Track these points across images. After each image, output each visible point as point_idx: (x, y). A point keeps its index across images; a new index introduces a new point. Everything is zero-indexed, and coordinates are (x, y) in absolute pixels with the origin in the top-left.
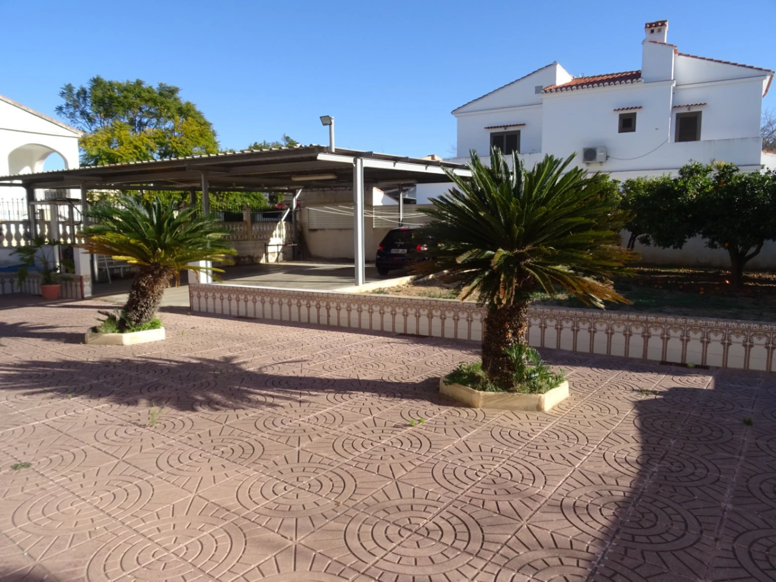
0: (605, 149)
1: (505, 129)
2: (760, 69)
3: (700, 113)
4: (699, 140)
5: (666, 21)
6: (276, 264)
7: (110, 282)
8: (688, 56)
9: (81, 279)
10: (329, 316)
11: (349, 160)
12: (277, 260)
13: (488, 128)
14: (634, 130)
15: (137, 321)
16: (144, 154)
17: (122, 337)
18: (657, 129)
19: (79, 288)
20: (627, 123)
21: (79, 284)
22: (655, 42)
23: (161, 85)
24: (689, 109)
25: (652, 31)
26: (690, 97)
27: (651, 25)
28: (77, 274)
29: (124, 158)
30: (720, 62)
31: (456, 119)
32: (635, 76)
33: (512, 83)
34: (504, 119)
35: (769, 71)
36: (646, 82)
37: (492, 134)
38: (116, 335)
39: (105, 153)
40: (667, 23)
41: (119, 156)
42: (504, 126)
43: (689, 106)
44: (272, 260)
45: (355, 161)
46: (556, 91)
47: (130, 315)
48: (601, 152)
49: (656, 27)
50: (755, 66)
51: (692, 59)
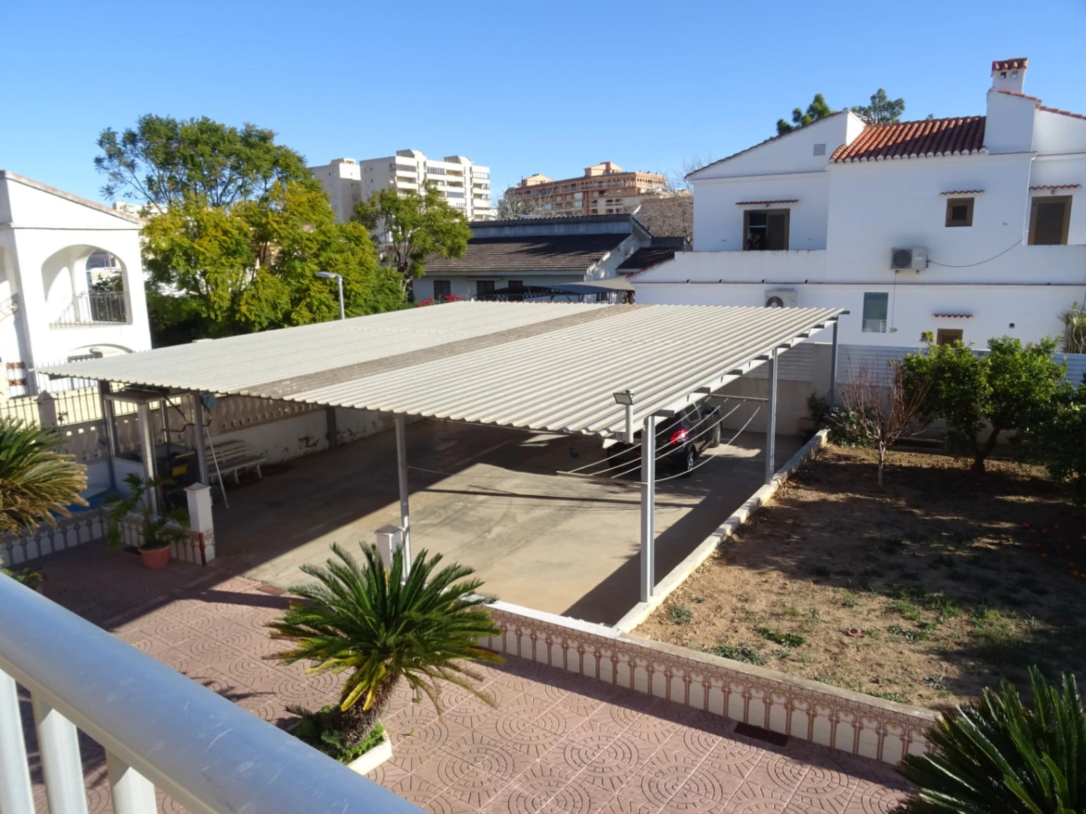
0: (925, 250)
1: (767, 206)
3: (1069, 198)
4: (1065, 243)
5: (1025, 59)
8: (1055, 111)
9: (200, 536)
13: (741, 203)
14: (969, 224)
18: (1005, 224)
19: (198, 550)
20: (960, 213)
21: (197, 543)
22: (1009, 93)
23: (247, 126)
24: (1053, 192)
25: (1004, 76)
26: (1054, 173)
27: (1002, 64)
28: (193, 529)
34: (764, 191)
36: (991, 154)
37: (746, 213)
40: (1027, 64)
42: (765, 202)
43: (1054, 188)
48: (920, 255)
49: (1009, 68)
51: (1060, 116)
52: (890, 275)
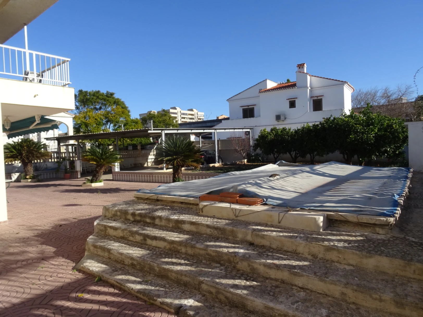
0: (284, 115)
2: (342, 81)
3: (322, 99)
4: (322, 110)
5: (305, 64)
6: (151, 166)
7: (86, 174)
9: (77, 172)
10: (153, 179)
11: (160, 131)
12: (152, 165)
13: (241, 107)
14: (295, 107)
15: (96, 180)
16: (99, 122)
17: (91, 184)
18: (304, 107)
19: (76, 175)
20: (292, 104)
21: (76, 173)
22: (301, 72)
23: (107, 92)
24: (317, 98)
25: (300, 68)
26: (317, 93)
27: (299, 65)
28: (76, 170)
29: (91, 124)
30: (327, 79)
31: (228, 103)
32: (294, 85)
33: (250, 88)
34: (248, 103)
35: (345, 82)
36: (297, 88)
37: (243, 109)
38: (90, 184)
39: (84, 122)
40: (305, 65)
41: (89, 124)
42: (247, 106)
43: (317, 97)
44: (150, 165)
45: (162, 132)
46: (264, 92)
47: (94, 178)
49: (301, 66)
50: (340, 80)
51: (317, 78)
52: (276, 123)
